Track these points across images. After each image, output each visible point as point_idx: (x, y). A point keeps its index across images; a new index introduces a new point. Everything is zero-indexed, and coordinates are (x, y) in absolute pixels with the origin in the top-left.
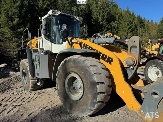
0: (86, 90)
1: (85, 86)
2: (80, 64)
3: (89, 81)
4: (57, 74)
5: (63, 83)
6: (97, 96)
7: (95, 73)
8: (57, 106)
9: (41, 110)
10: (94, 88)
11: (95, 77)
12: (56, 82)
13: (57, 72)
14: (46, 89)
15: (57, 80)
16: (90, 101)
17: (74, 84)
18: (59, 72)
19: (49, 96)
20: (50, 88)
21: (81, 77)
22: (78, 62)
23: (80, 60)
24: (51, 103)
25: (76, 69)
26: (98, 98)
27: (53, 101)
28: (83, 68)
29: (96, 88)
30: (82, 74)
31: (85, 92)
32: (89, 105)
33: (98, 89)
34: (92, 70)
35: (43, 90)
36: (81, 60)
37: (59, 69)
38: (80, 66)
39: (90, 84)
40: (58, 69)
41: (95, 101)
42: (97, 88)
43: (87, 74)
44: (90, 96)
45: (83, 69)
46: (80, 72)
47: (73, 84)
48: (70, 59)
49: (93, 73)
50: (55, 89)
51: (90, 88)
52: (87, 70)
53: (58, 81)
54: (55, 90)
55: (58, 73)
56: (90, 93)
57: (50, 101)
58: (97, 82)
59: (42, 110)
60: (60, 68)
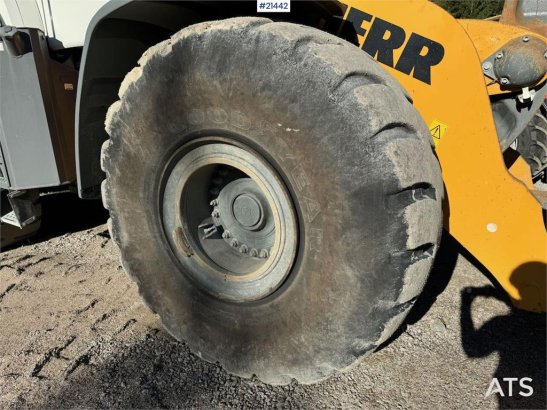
0: (313, 241)
1: (306, 217)
2: (271, 69)
3: (346, 185)
4: (103, 156)
5: (151, 208)
6: (402, 275)
7: (385, 123)
8: (130, 330)
9: (34, 374)
10: (383, 229)
11: (389, 150)
12: (106, 206)
13: (106, 145)
14: (56, 240)
15: (108, 191)
16: (344, 304)
17: (216, 210)
18: (117, 142)
19: (78, 275)
20: (78, 235)
21: (279, 159)
22: (254, 54)
23: (265, 45)
24: (93, 316)
25: (237, 114)
26: (405, 287)
27: (102, 299)
28: (293, 101)
29: (395, 227)
30: (281, 142)
31: (312, 254)
32: (339, 326)
33: (410, 231)
34: (362, 101)
35: (43, 247)
36: (272, 38)
37: (116, 125)
38: (266, 87)
39: (346, 204)
40: (108, 123)
41: (380, 303)
42: (405, 227)
43: (325, 140)
44: (349, 273)
45: (296, 108)
46: (273, 130)
47: (212, 208)
48: (186, 42)
49: (374, 126)
50: (105, 234)
51: (346, 227)
52: (326, 107)
53: (115, 199)
54: (102, 240)
55: (110, 150)
56: (349, 258)
57: (88, 302)
58: (404, 184)
59: (39, 367)
60: (122, 114)
